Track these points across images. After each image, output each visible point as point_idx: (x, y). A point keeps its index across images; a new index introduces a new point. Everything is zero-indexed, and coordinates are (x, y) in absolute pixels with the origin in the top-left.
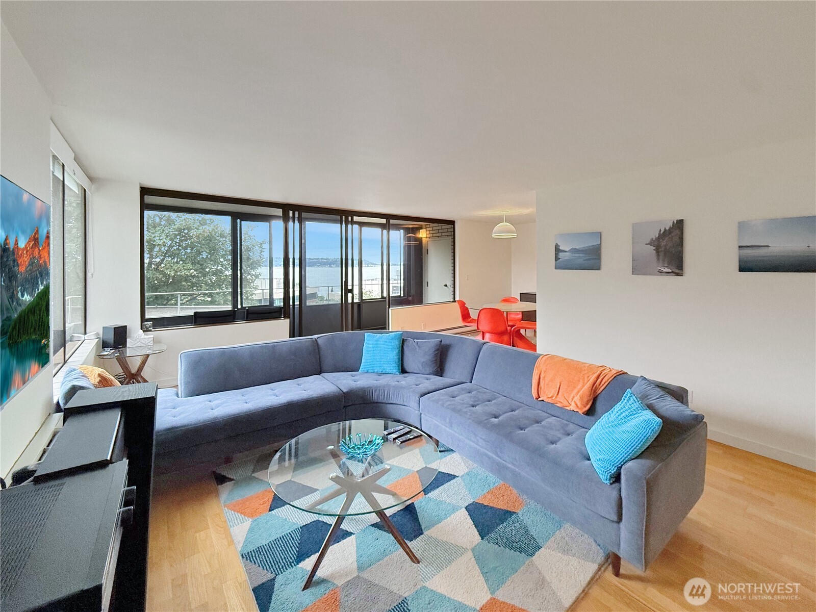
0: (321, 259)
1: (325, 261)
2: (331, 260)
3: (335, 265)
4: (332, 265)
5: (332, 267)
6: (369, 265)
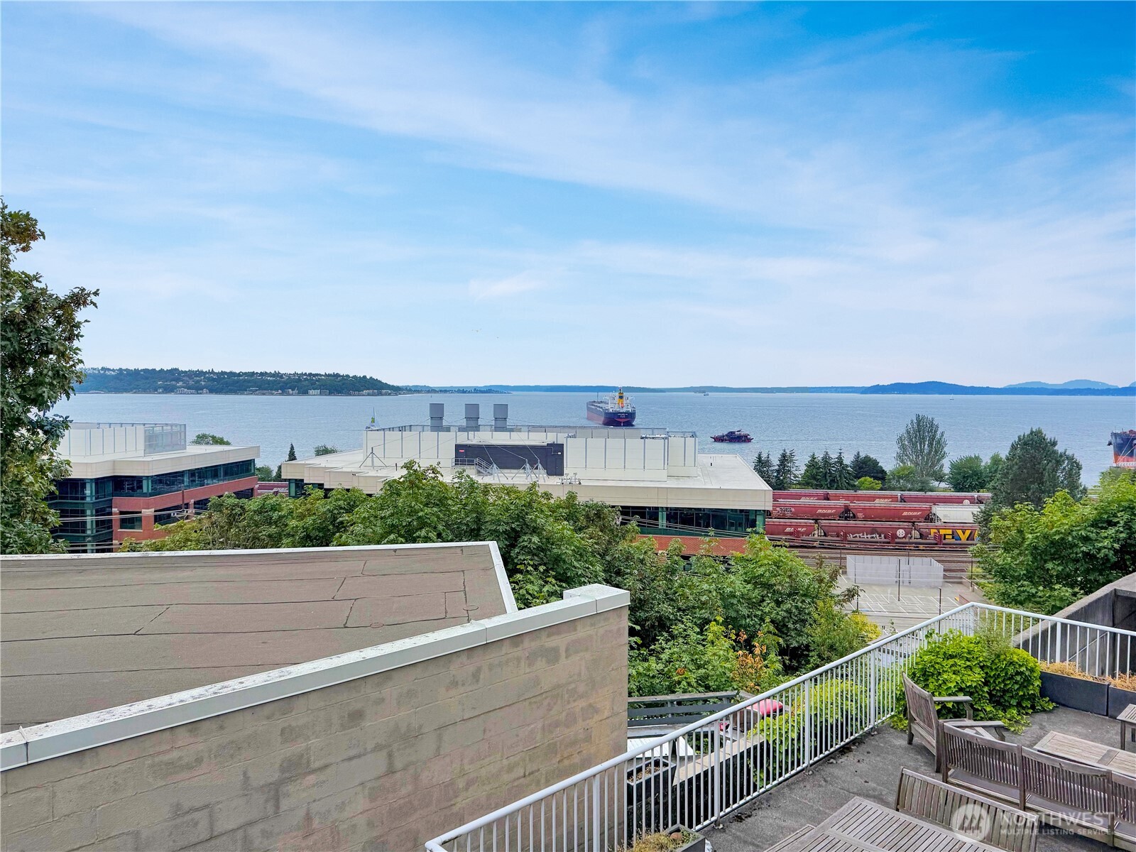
0: (262, 374)
3: (296, 391)
5: (289, 395)
6: (384, 391)
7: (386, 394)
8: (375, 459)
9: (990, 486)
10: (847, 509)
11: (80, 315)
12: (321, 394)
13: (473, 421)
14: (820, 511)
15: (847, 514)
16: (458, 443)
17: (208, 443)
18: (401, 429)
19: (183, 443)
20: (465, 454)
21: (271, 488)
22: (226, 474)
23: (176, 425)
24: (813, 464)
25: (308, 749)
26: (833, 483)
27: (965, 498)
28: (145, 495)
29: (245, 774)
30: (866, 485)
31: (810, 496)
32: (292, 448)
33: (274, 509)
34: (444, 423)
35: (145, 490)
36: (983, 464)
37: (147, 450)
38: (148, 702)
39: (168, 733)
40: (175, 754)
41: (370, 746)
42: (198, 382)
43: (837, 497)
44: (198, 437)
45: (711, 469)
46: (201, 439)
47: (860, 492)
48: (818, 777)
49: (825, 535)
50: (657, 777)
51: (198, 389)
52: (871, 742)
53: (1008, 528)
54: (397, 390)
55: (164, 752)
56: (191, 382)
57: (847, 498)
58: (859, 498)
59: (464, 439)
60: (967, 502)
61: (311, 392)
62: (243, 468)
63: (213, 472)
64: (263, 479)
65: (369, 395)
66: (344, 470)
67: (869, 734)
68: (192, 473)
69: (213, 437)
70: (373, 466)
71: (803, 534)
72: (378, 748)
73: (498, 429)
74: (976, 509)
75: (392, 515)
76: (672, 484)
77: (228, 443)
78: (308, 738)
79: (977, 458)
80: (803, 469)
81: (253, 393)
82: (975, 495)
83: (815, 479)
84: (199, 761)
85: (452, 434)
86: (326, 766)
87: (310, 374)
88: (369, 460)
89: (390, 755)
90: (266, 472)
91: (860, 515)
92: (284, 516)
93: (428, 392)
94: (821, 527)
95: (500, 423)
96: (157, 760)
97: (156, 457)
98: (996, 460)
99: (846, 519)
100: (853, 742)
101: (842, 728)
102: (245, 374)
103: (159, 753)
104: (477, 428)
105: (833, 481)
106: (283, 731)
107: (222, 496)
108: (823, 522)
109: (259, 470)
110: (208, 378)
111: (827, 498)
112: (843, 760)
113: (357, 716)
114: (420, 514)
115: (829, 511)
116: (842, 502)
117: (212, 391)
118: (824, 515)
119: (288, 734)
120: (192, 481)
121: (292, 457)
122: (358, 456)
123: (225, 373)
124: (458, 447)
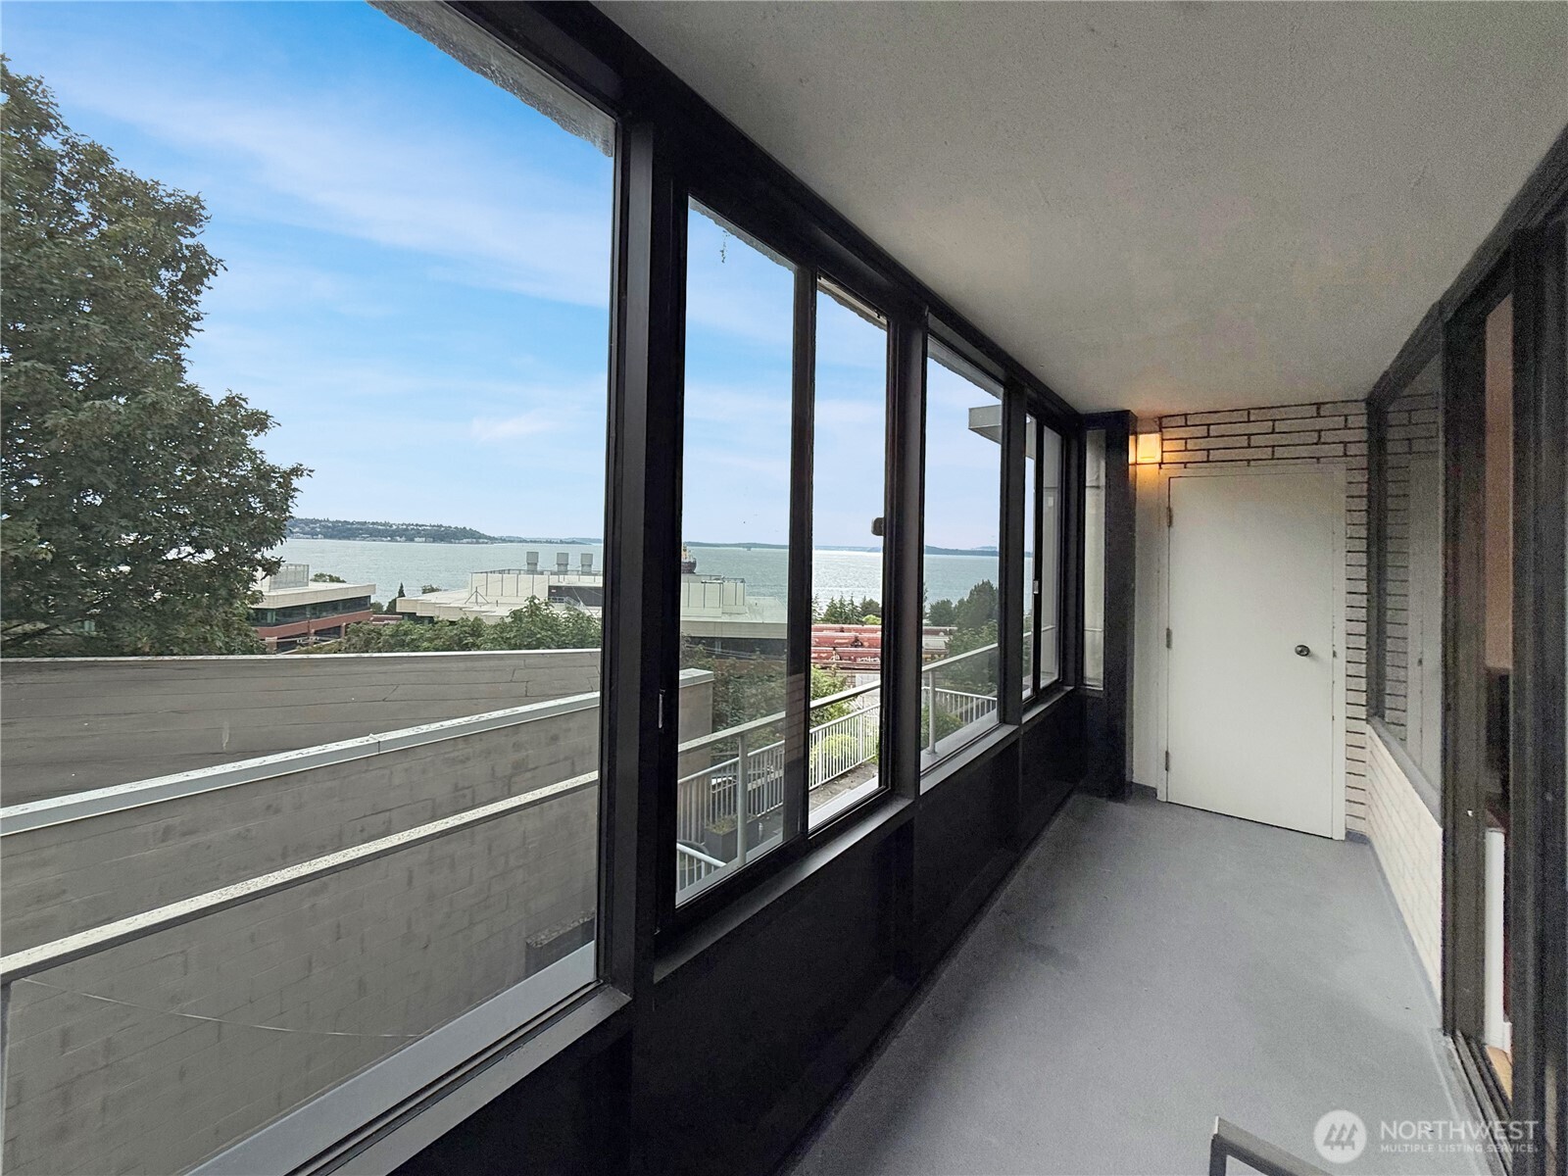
0: (373, 523)
1: (380, 527)
2: (394, 527)
3: (404, 538)
4: (398, 538)
5: (397, 541)
6: (481, 540)
7: (483, 543)
8: (479, 597)
9: (956, 622)
10: (857, 640)
11: (296, 482)
12: (426, 542)
13: (563, 567)
14: (836, 641)
15: (856, 643)
16: (551, 584)
17: (325, 581)
18: (501, 572)
19: (305, 580)
20: (557, 593)
21: (382, 620)
22: (344, 608)
23: (300, 566)
24: (832, 606)
25: (527, 756)
26: (847, 620)
27: (941, 631)
28: (269, 625)
29: (493, 769)
30: (871, 621)
31: (830, 629)
32: (402, 587)
33: (406, 634)
34: (539, 568)
35: (269, 621)
36: (953, 606)
37: (272, 586)
38: (441, 723)
39: (452, 742)
40: (456, 754)
41: (562, 757)
42: (313, 528)
43: (849, 630)
44: (316, 575)
45: (755, 607)
46: (319, 578)
47: (865, 626)
48: (827, 791)
49: (841, 659)
50: (725, 790)
51: (313, 534)
52: (860, 771)
53: (959, 646)
54: (493, 540)
55: (449, 753)
56: (307, 529)
57: (856, 630)
58: (865, 631)
59: (555, 581)
60: (942, 634)
61: (416, 539)
62: (360, 603)
63: (333, 606)
64: (375, 613)
65: (468, 543)
66: (451, 605)
67: (856, 768)
68: (314, 606)
69: (330, 576)
70: (477, 602)
71: (824, 658)
72: (566, 759)
73: (584, 574)
74: (947, 639)
75: (515, 637)
76: (726, 619)
77: (343, 582)
78: (527, 750)
79: (948, 601)
80: (825, 609)
81: (364, 539)
82: (948, 629)
83: (833, 616)
84: (468, 759)
85: (545, 577)
86: (536, 768)
87: (417, 525)
88: (474, 597)
89: (573, 764)
90: (378, 607)
91: (866, 644)
92: (416, 639)
93: (521, 542)
94: (838, 653)
95: (586, 569)
96: (446, 756)
97: (280, 592)
98: (961, 602)
99: (856, 646)
100: (849, 771)
101: (842, 763)
102: (358, 523)
103: (445, 753)
104: (565, 573)
105: (846, 618)
106: (514, 744)
107: (360, 622)
108: (839, 649)
109: (372, 605)
110: (324, 526)
111: (842, 630)
112: (843, 781)
113: (555, 739)
114: (539, 636)
115: (844, 641)
116: (853, 634)
117: (326, 536)
118: (838, 643)
119: (517, 747)
120: (313, 614)
121: (401, 594)
122: (464, 594)
123: (340, 522)
124: (550, 588)
